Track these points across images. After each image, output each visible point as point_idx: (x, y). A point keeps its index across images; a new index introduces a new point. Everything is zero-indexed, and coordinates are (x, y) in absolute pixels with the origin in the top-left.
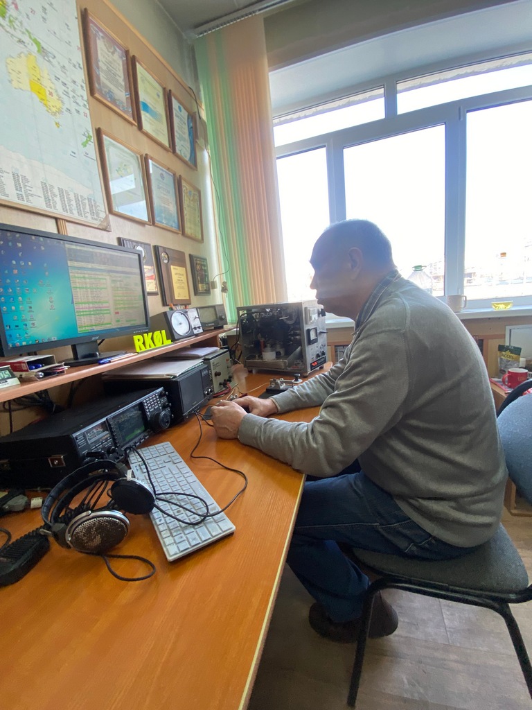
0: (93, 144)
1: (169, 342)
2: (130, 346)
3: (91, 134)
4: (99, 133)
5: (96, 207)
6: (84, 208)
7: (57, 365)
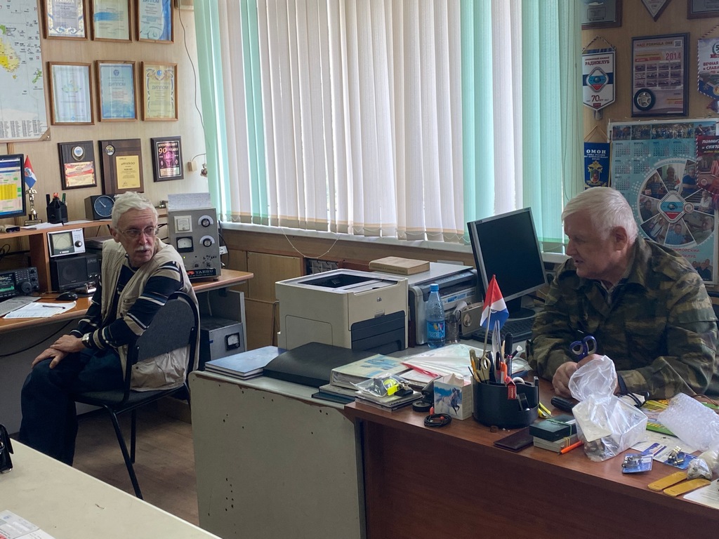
0: (41, 78)
3: (41, 70)
4: (48, 65)
5: (40, 124)
6: (29, 129)
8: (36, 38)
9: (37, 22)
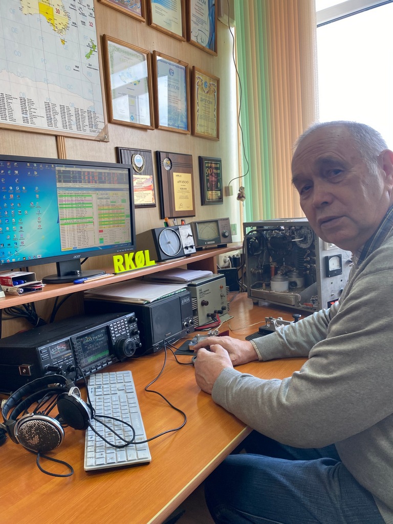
0: (96, 54)
1: (153, 262)
2: (108, 266)
3: (95, 43)
4: (103, 40)
5: (95, 118)
6: (83, 122)
7: (36, 282)
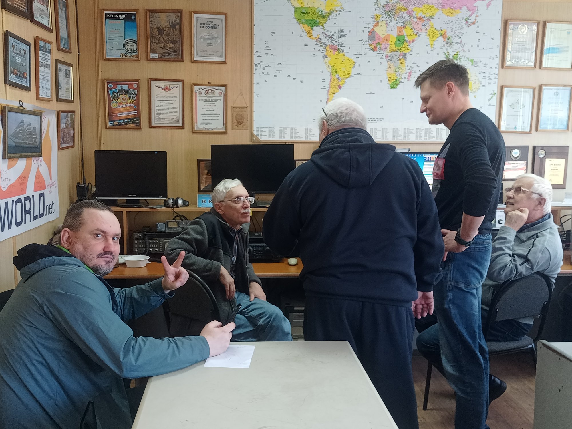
0: (496, 97)
3: (496, 91)
4: (502, 88)
8: (496, 68)
9: (498, 56)
